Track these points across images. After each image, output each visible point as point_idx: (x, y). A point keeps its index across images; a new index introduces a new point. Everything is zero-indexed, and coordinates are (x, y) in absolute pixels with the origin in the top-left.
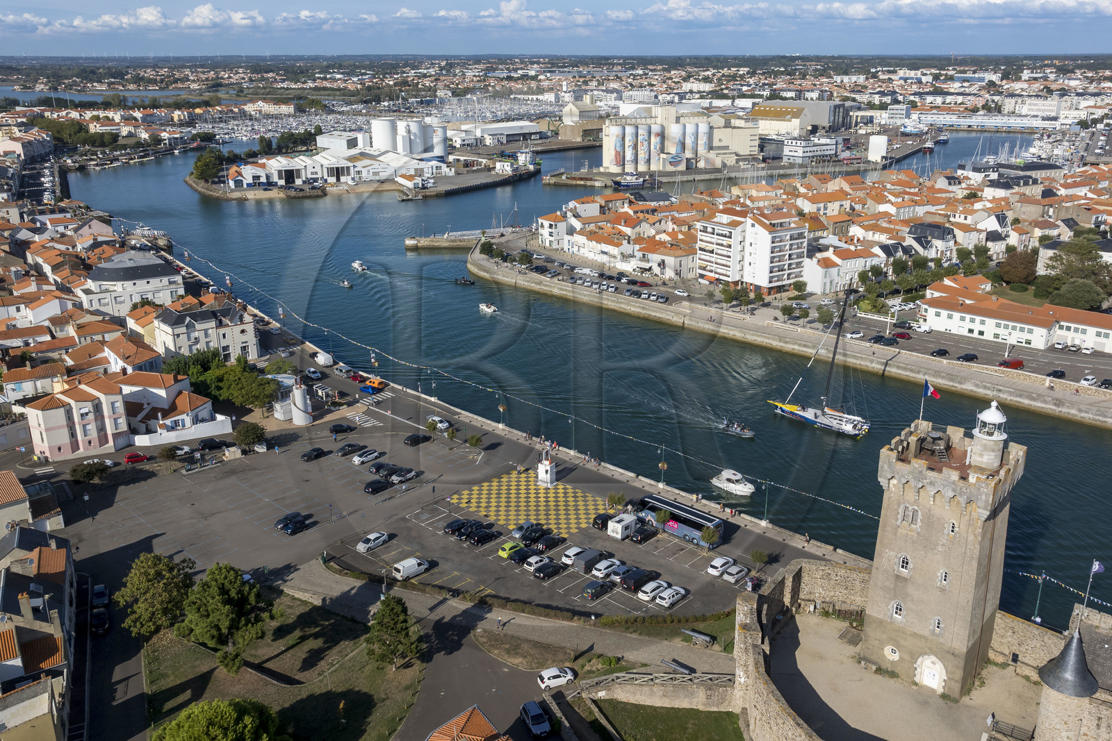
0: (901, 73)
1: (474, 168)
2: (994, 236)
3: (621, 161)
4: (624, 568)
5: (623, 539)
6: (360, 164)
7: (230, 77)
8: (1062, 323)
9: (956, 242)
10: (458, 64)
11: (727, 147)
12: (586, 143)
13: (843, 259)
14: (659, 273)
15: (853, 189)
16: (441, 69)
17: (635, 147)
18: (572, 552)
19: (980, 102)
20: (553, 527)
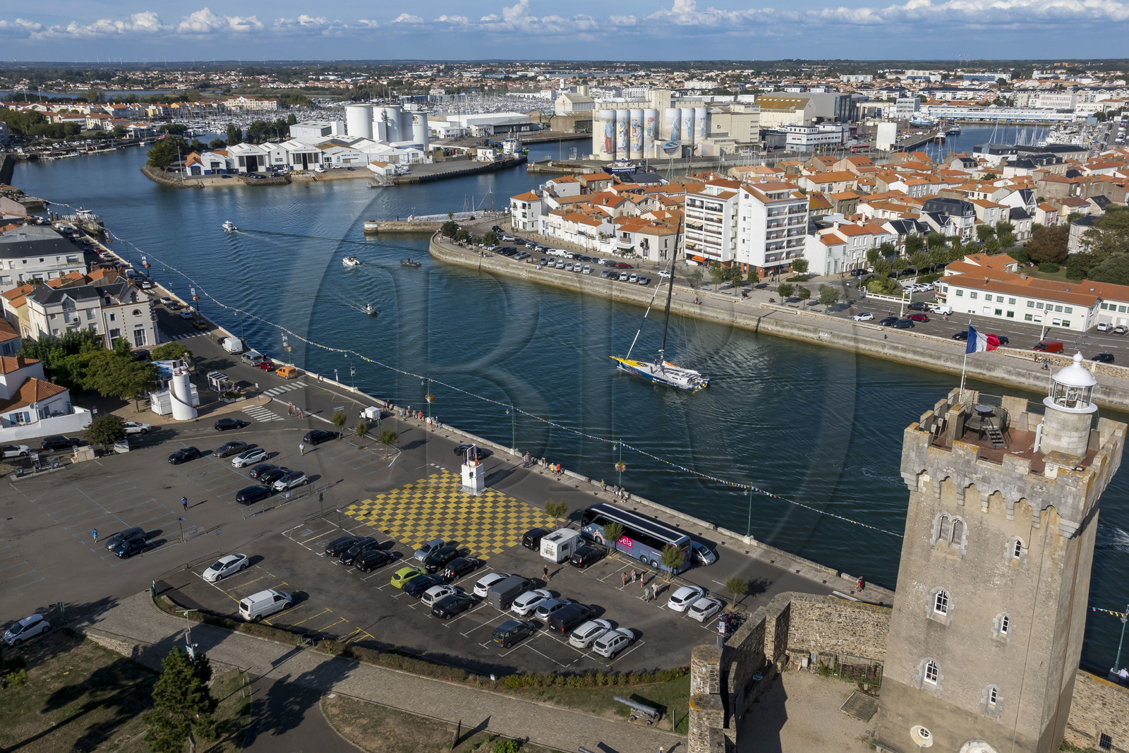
0: (909, 73)
1: (454, 156)
2: (1018, 214)
3: (612, 147)
4: (555, 602)
5: (560, 562)
6: (329, 152)
7: (220, 79)
8: (1105, 302)
9: (976, 219)
10: (457, 67)
11: (726, 134)
12: (579, 134)
13: (850, 235)
14: (641, 254)
15: (861, 171)
16: (439, 71)
17: (627, 133)
18: (486, 580)
19: (991, 97)
20: (470, 546)
